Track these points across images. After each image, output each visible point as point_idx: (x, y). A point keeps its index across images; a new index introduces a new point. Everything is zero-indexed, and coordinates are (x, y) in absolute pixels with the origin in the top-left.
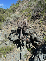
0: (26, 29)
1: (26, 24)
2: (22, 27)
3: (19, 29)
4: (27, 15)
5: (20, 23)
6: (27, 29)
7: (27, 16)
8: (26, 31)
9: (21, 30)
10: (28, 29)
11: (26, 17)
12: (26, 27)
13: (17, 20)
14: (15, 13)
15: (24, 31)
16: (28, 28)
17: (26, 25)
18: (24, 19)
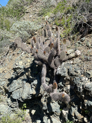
0: (58, 63)
1: (59, 48)
2: (46, 57)
3: (36, 64)
4: (58, 22)
5: (39, 45)
6: (61, 62)
7: (58, 24)
8: (59, 69)
9: (44, 65)
10: (63, 63)
11: (57, 29)
12: (57, 58)
13: (30, 37)
14: (25, 17)
15: (53, 70)
16: (64, 61)
17: (57, 51)
18: (52, 34)
